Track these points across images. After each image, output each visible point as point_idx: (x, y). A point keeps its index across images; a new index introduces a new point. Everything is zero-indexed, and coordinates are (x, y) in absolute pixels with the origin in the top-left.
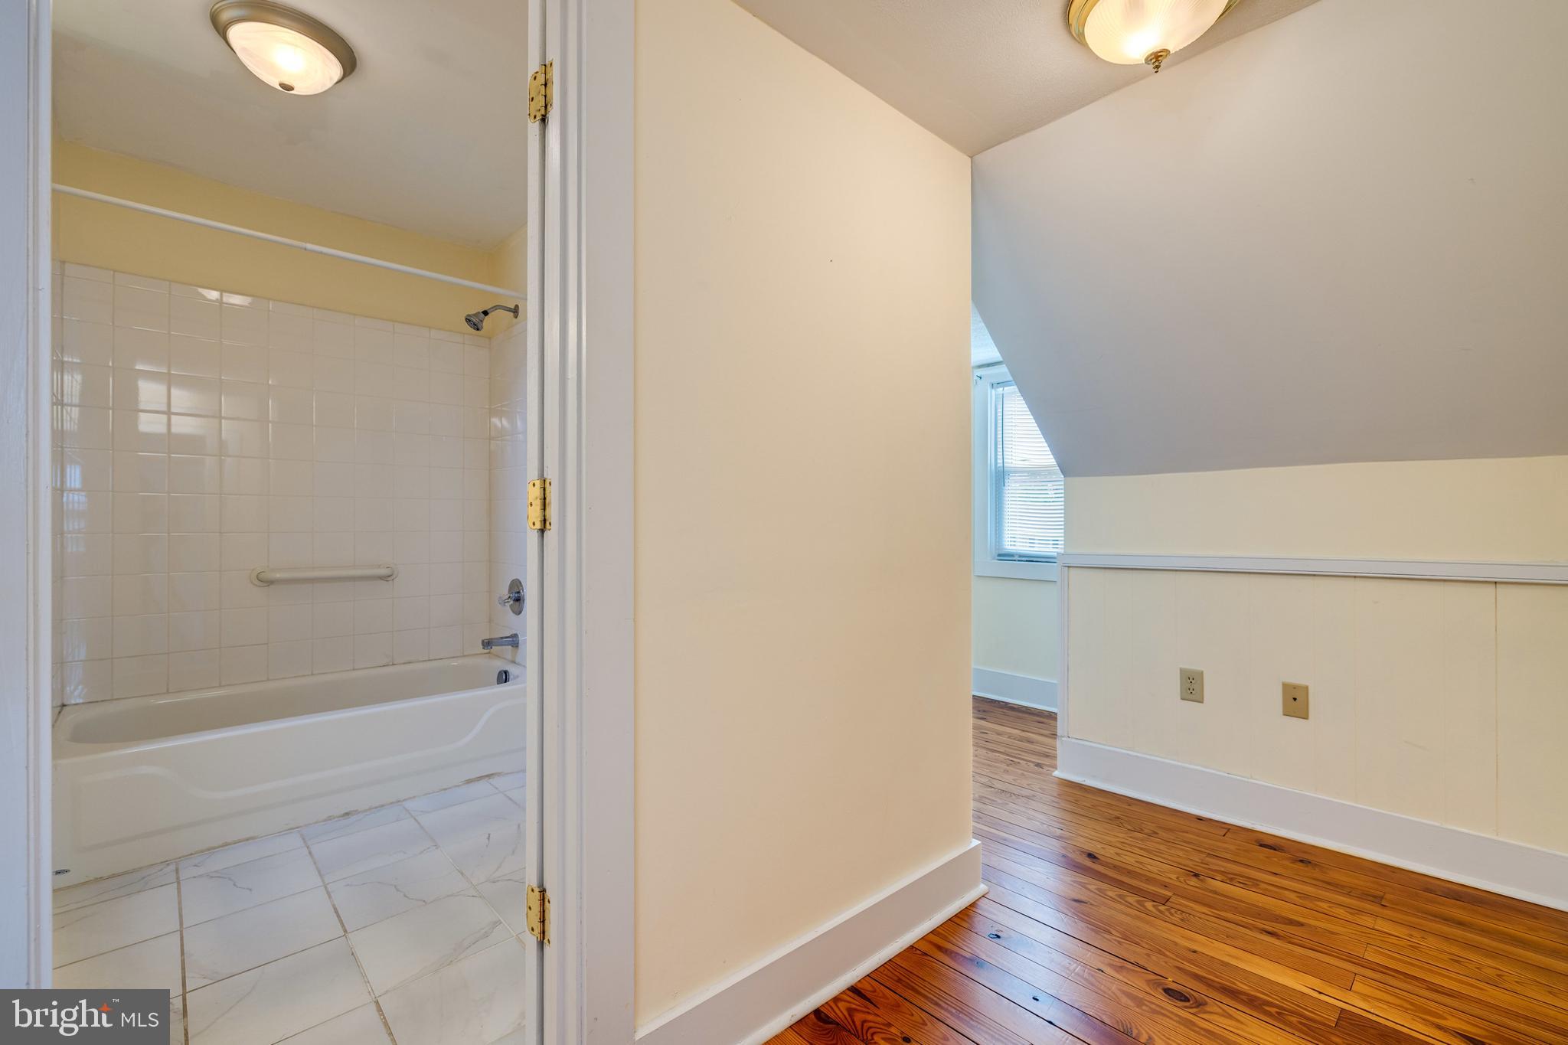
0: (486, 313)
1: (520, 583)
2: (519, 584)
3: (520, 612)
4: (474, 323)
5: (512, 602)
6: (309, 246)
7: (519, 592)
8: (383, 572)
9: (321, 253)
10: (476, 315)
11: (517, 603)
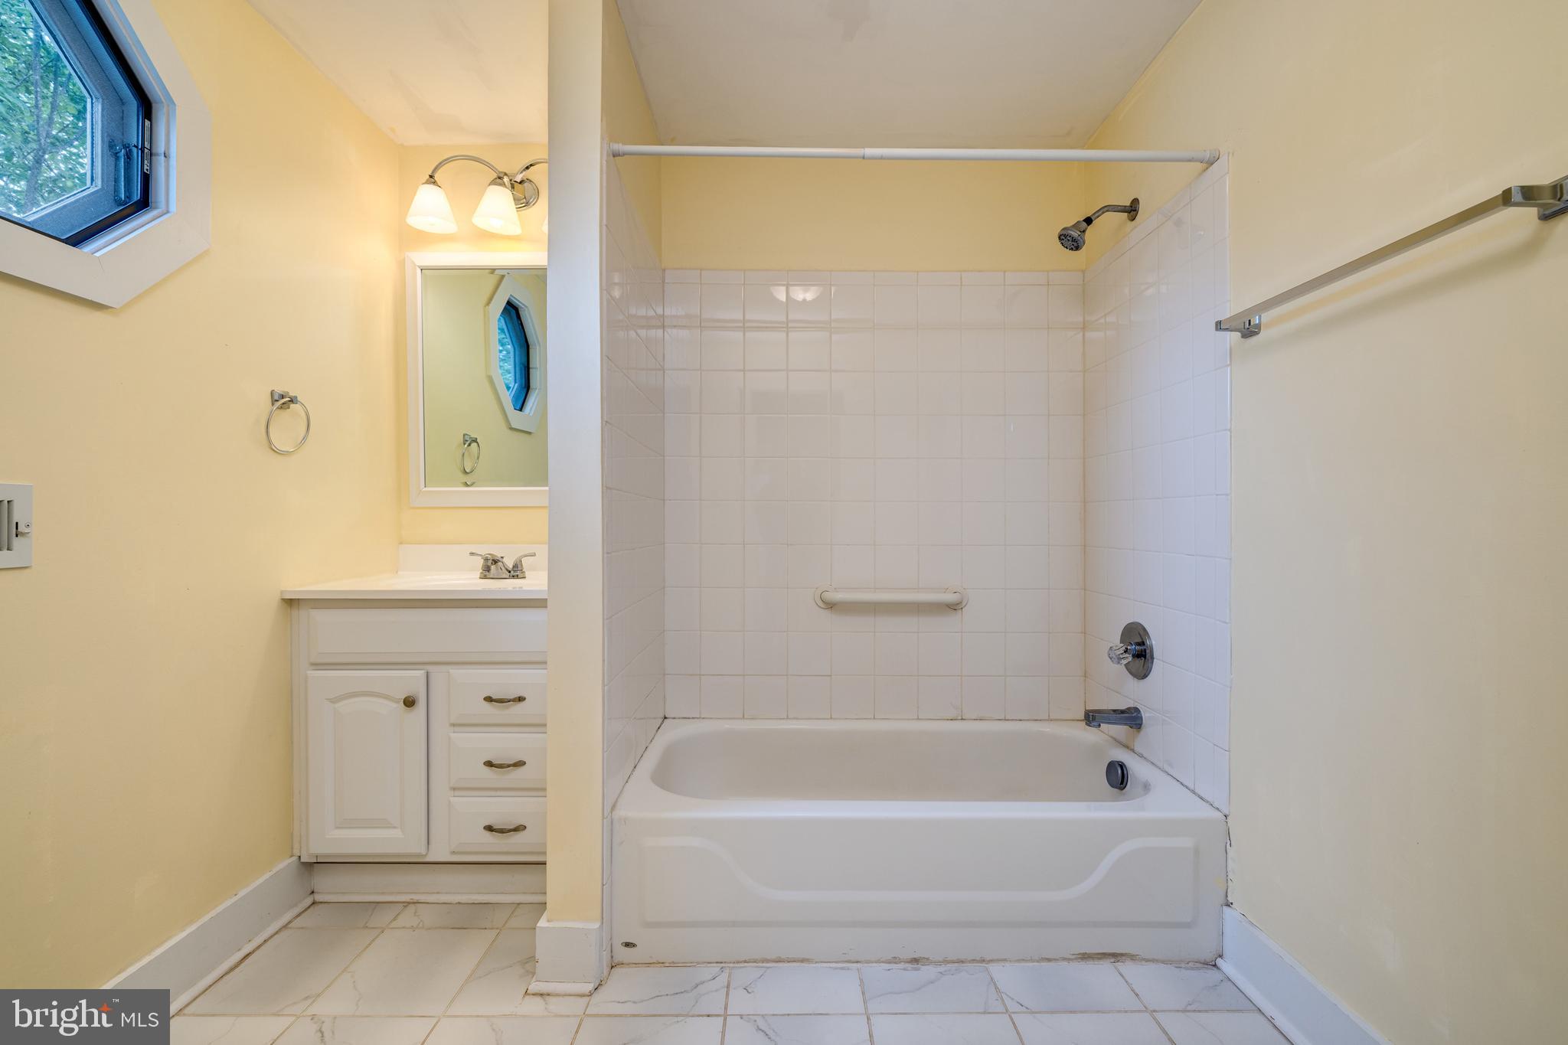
0: (1089, 221)
1: (1144, 629)
2: (1142, 633)
3: (1145, 676)
4: (1071, 240)
5: (1130, 659)
6: (869, 151)
7: (1143, 643)
8: (950, 598)
9: (882, 158)
10: (1076, 226)
11: (1140, 662)
